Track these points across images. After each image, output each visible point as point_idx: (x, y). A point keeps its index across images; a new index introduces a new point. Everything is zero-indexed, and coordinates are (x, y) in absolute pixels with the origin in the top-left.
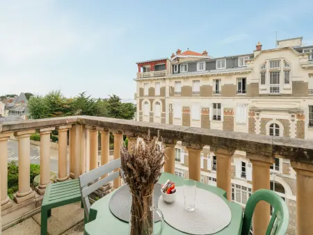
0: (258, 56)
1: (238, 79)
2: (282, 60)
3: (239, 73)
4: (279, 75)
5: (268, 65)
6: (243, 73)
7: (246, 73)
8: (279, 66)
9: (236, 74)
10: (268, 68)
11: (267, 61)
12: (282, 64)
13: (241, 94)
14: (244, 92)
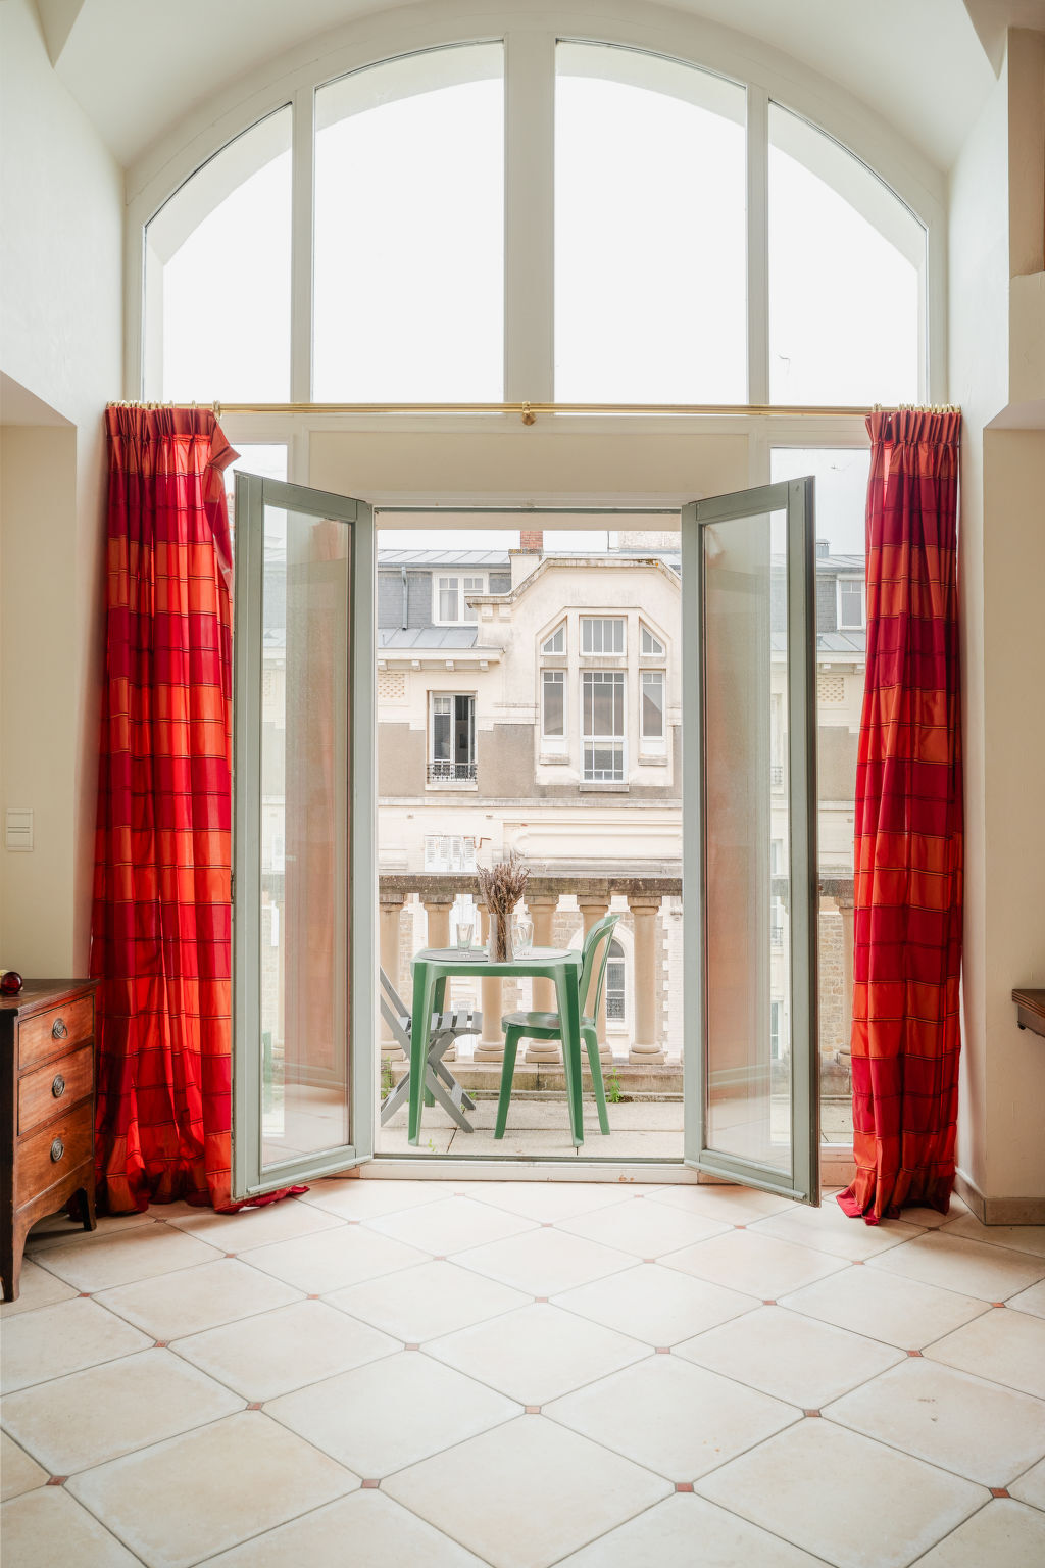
0: (529, 582)
1: (434, 696)
2: (633, 616)
3: (439, 666)
4: (620, 689)
5: (574, 634)
6: (458, 667)
7: (473, 667)
8: (619, 649)
9: (424, 667)
10: (575, 654)
11: (573, 615)
12: (632, 635)
13: (451, 783)
14: (462, 772)
